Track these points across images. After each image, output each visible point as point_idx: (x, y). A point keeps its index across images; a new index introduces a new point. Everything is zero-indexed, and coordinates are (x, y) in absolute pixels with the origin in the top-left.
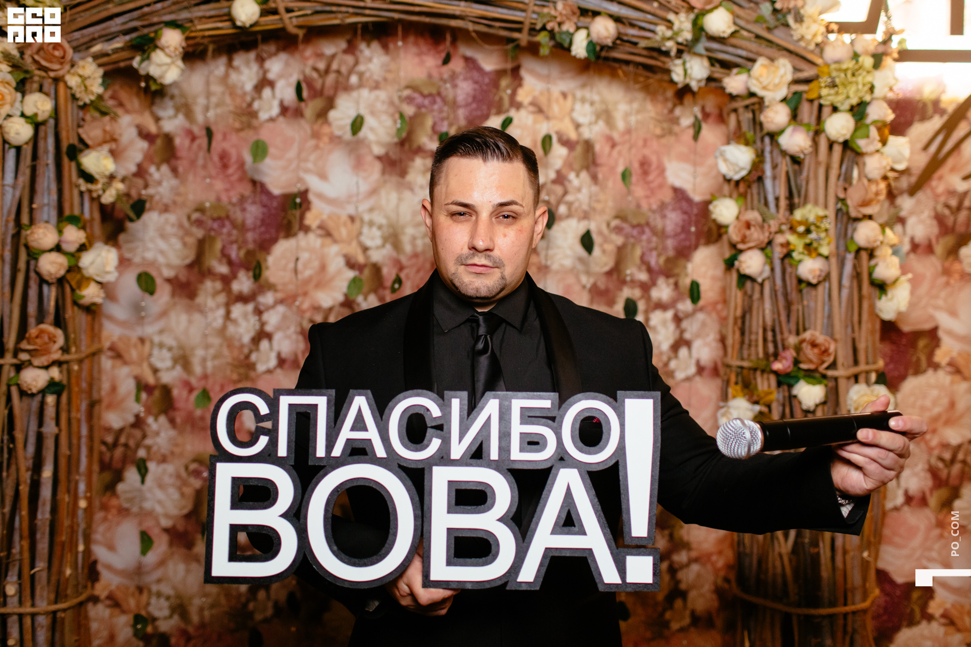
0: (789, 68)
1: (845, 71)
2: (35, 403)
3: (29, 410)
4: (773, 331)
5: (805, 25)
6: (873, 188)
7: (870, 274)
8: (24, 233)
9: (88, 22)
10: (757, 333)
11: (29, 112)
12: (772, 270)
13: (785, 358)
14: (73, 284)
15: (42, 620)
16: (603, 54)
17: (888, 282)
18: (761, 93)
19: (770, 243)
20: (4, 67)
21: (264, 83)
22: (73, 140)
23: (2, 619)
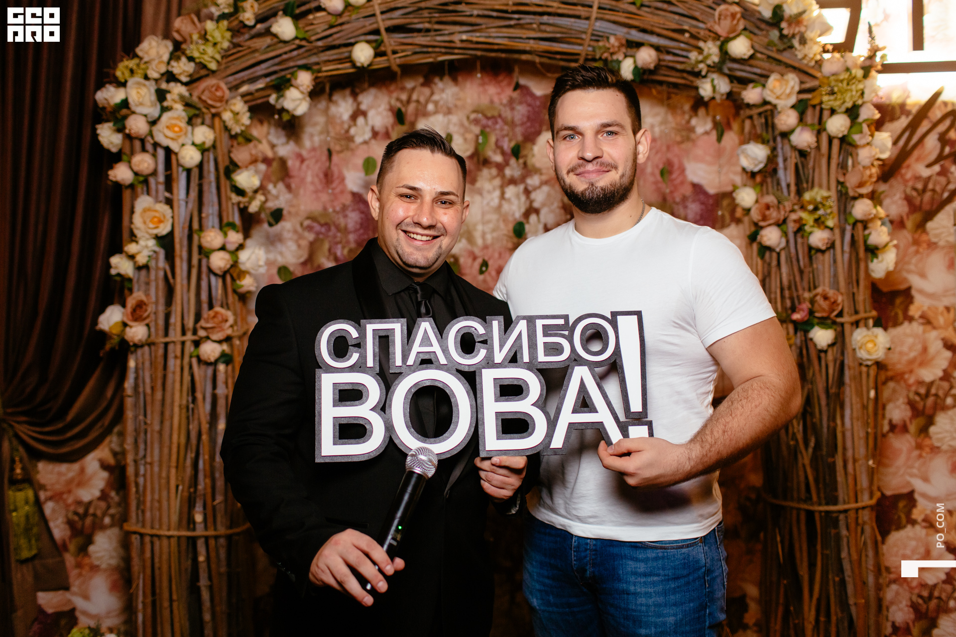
0: (797, 80)
1: (842, 81)
2: (210, 371)
3: (205, 376)
4: (790, 289)
5: (807, 46)
6: (868, 172)
7: (865, 241)
8: (196, 237)
9: (240, 68)
10: (776, 293)
11: (199, 139)
12: (788, 242)
13: (803, 310)
14: (235, 275)
15: (222, 541)
16: (645, 77)
17: (880, 247)
18: (774, 101)
19: (785, 221)
20: (179, 107)
21: (358, 113)
22: (227, 163)
23: (192, 541)
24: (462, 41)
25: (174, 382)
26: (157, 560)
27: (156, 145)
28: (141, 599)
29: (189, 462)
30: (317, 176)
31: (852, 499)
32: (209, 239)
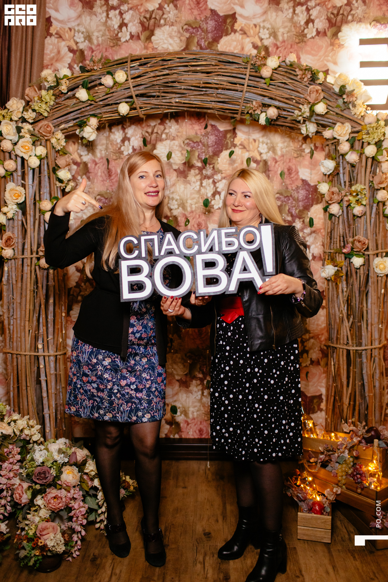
0: (350, 126)
1: (373, 127)
2: (46, 272)
3: (43, 275)
4: (343, 237)
5: (356, 108)
6: (385, 176)
7: (383, 212)
8: (37, 204)
9: (59, 115)
10: (337, 238)
11: (38, 154)
12: (343, 211)
13: (348, 247)
15: (52, 358)
16: (272, 123)
18: (338, 138)
19: (342, 200)
20: (28, 136)
21: (125, 139)
22: (54, 166)
23: (37, 358)
24: (176, 102)
25: (27, 278)
26: (19, 367)
27: (16, 156)
28: (12, 385)
29: (35, 318)
30: (104, 172)
31: (370, 344)
32: (44, 205)
